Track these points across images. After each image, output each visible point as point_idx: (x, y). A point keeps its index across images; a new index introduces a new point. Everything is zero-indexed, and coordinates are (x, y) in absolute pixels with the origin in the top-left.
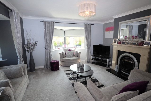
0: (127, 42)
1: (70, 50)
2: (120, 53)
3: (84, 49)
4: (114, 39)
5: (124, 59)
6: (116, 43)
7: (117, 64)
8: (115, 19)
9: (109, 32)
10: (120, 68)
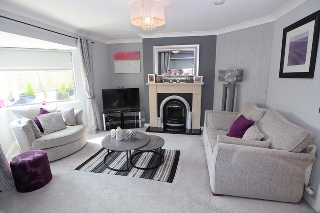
0: (173, 79)
1: (44, 112)
2: (161, 97)
3: (78, 101)
4: (149, 75)
5: (169, 105)
6: (155, 82)
7: (159, 116)
8: (143, 39)
9: (124, 62)
10: (165, 121)
